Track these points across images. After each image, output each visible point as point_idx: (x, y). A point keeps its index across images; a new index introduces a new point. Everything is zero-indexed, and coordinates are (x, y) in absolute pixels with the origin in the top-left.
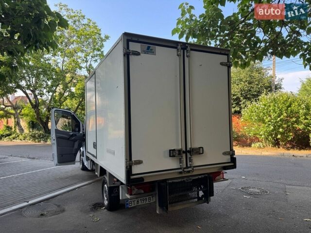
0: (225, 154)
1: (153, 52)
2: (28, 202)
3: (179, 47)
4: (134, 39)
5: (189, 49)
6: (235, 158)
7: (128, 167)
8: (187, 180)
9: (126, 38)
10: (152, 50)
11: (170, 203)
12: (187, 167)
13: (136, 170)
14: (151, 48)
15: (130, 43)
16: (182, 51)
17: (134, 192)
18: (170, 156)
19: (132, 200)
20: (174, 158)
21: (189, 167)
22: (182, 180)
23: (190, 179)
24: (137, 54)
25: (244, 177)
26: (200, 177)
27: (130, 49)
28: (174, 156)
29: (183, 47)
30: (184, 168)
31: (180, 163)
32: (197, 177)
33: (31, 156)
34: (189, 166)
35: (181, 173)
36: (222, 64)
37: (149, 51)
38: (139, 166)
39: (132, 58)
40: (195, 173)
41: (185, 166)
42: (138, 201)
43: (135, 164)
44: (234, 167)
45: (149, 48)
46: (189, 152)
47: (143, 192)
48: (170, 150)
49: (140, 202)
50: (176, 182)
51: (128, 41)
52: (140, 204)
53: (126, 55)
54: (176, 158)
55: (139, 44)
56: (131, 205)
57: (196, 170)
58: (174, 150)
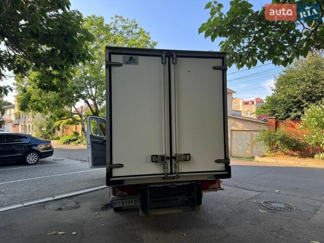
0: (218, 161)
1: (136, 62)
2: (54, 197)
3: (164, 55)
4: (116, 51)
5: (174, 56)
6: (230, 167)
7: (109, 170)
8: (170, 186)
9: (108, 51)
10: (134, 60)
11: (150, 209)
12: (172, 173)
13: (117, 172)
14: (133, 58)
15: (112, 55)
16: (167, 58)
17: (118, 194)
18: (152, 161)
19: (117, 201)
20: (156, 163)
21: (174, 173)
22: (165, 185)
23: (174, 185)
24: (119, 65)
25: (277, 191)
26: (186, 184)
27: (112, 61)
28: (156, 162)
29: (168, 54)
30: (168, 174)
31: (164, 169)
32: (182, 184)
33: (84, 159)
34: (174, 171)
35: (164, 178)
36: (215, 68)
37: (131, 61)
38: (119, 169)
39: (113, 69)
40: (180, 180)
41: (169, 172)
42: (123, 203)
43: (115, 168)
44: (228, 176)
45: (131, 58)
46: (175, 158)
47: (127, 194)
48: (152, 156)
49: (125, 203)
50: (159, 187)
51: (110, 54)
52: (125, 205)
53: (108, 67)
54: (159, 163)
55: (121, 56)
56: (115, 205)
57: (180, 176)
58: (157, 155)
